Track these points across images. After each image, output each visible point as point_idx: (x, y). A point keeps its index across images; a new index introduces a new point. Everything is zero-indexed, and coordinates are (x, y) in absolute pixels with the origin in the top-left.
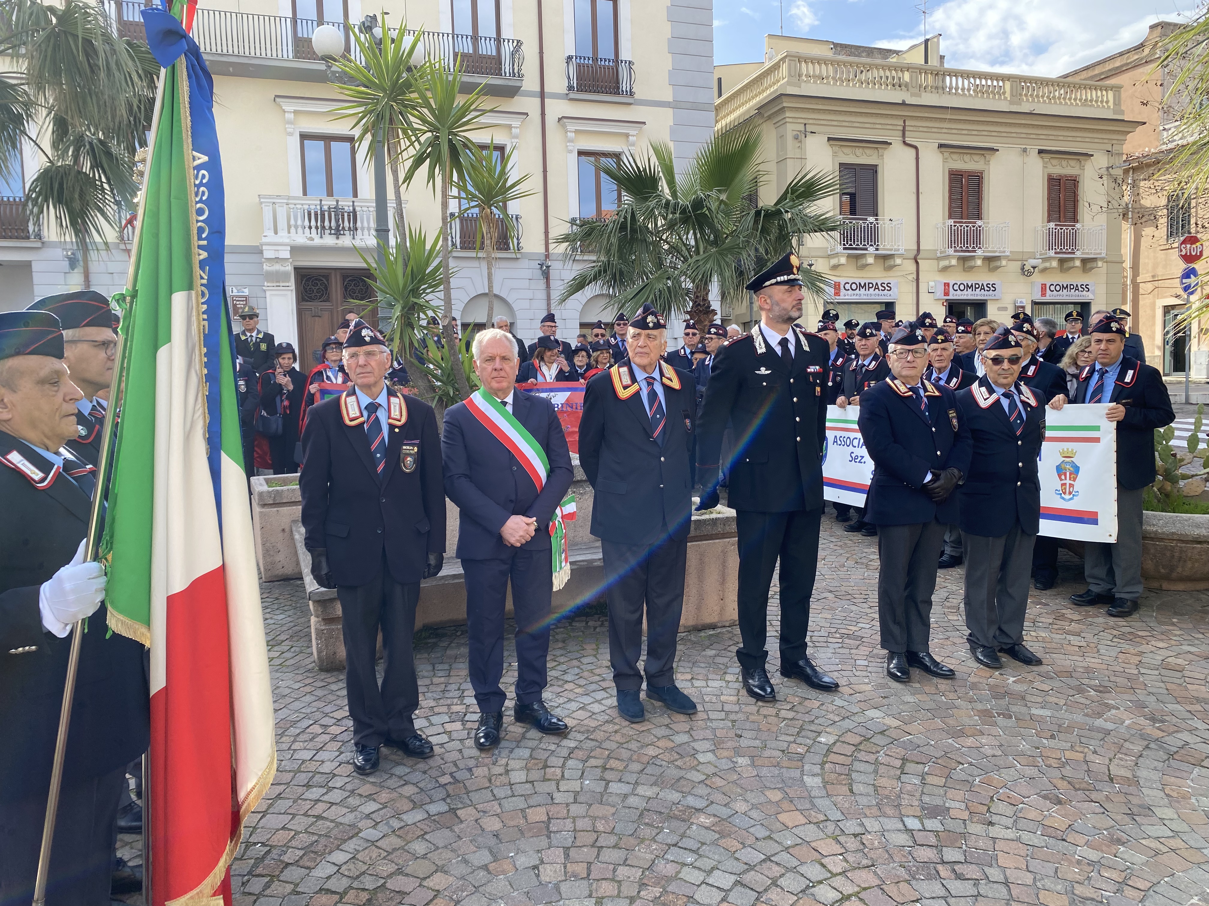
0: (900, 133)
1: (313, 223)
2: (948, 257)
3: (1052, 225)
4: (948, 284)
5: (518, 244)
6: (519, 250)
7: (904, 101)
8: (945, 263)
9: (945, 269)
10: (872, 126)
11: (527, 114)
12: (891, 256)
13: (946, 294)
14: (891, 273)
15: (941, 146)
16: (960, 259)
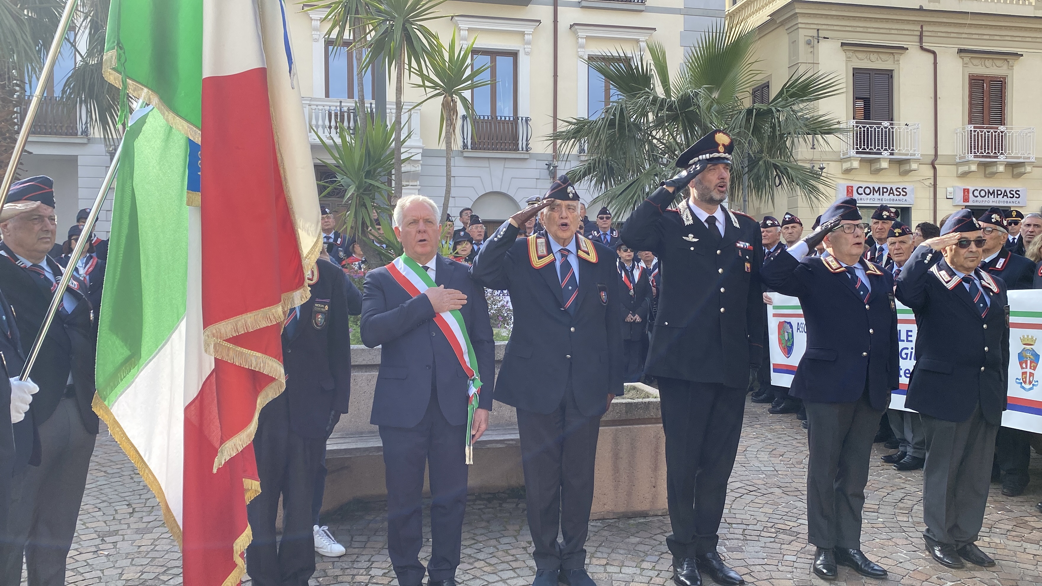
0: (917, 39)
1: (333, 123)
2: (967, 162)
4: (968, 190)
5: (527, 145)
6: (527, 150)
7: (921, 6)
8: (965, 168)
10: (888, 31)
11: (539, 21)
12: (907, 161)
13: (966, 199)
14: (906, 178)
15: (961, 51)
16: (980, 164)
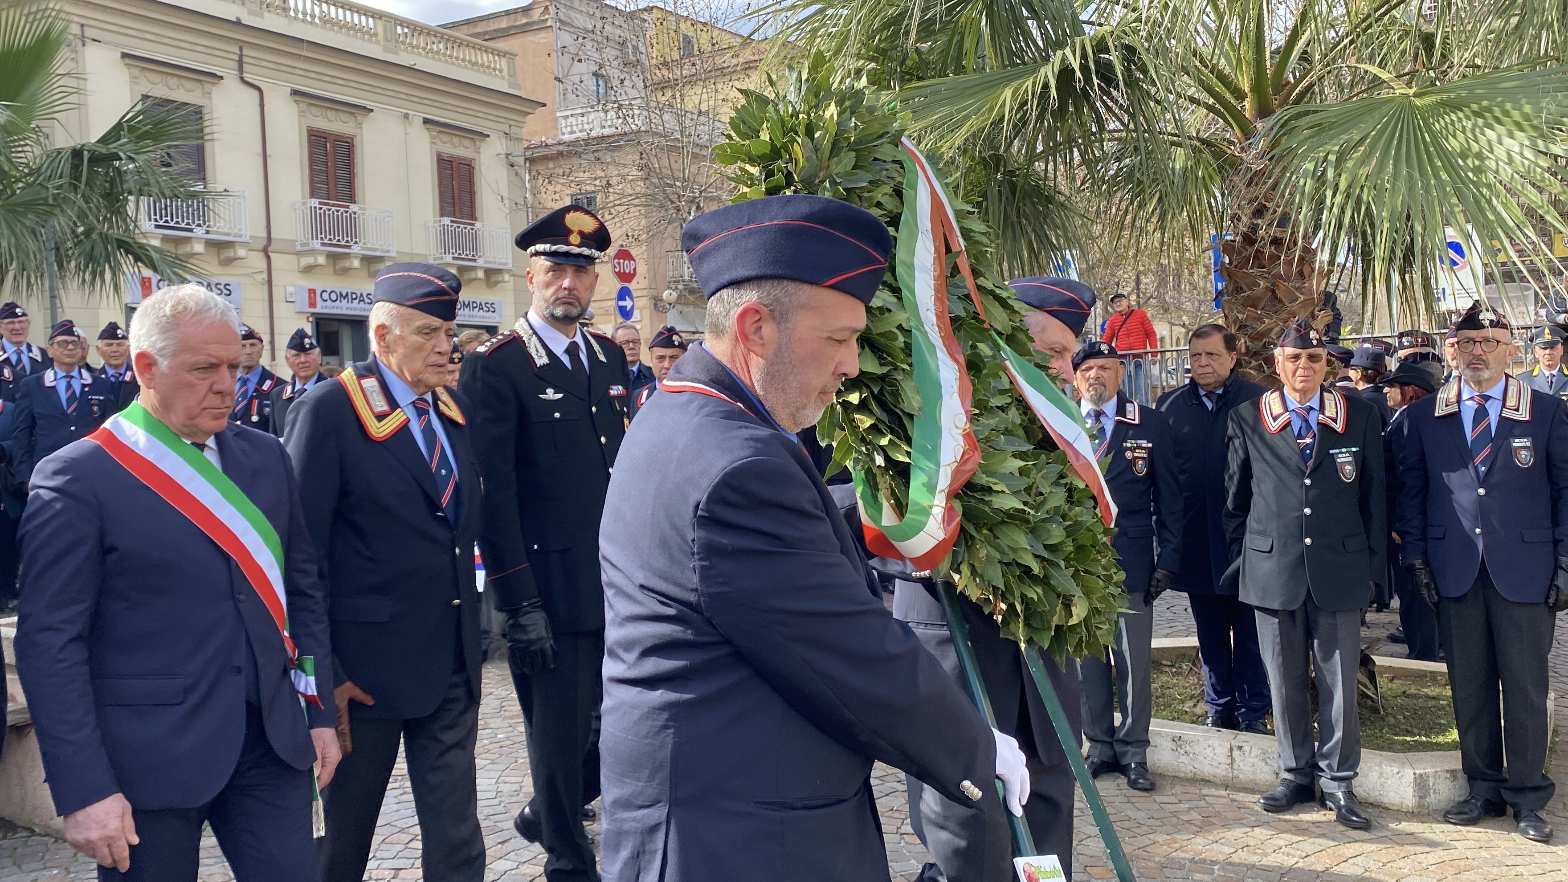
0: (235, 65)
2: (312, 252)
3: (447, 221)
4: (314, 291)
7: (238, 19)
8: (309, 260)
9: (309, 269)
10: (192, 47)
12: (229, 245)
13: (313, 304)
14: (229, 270)
15: (295, 93)
16: (329, 256)
